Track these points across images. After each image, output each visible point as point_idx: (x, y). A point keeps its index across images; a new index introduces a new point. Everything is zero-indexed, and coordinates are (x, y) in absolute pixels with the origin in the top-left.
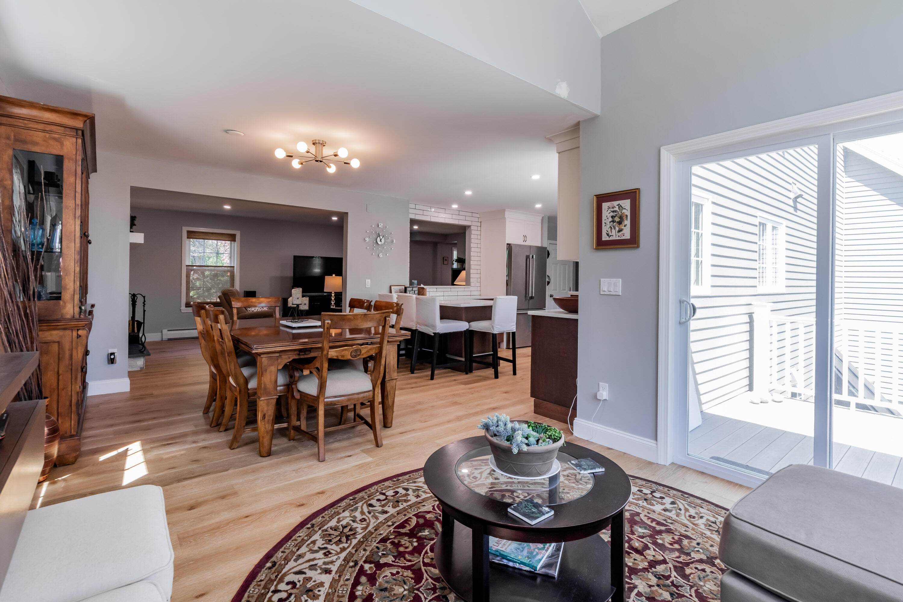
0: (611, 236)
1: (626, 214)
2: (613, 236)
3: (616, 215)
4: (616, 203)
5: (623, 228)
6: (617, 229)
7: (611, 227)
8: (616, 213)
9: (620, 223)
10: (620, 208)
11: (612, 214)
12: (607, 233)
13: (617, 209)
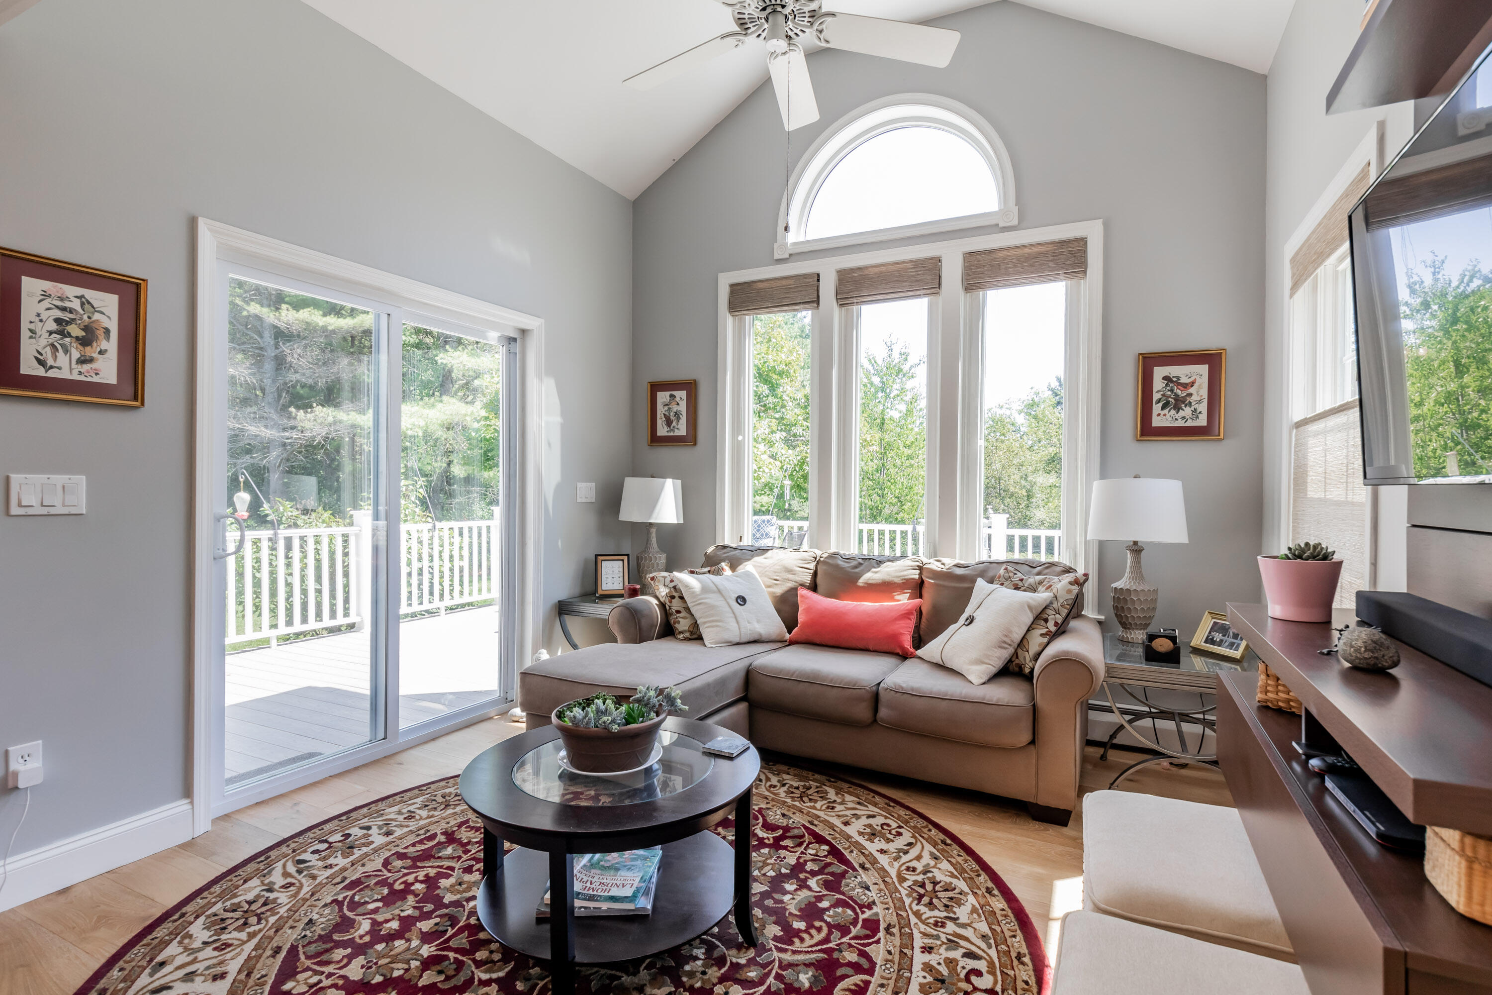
0: (51, 367)
1: (105, 325)
2: (59, 368)
3: (73, 320)
4: (71, 291)
5: (95, 355)
6: (76, 355)
7: (53, 345)
8: (71, 316)
9: (85, 342)
10: (87, 306)
11: (58, 314)
12: (36, 358)
13: (76, 305)
